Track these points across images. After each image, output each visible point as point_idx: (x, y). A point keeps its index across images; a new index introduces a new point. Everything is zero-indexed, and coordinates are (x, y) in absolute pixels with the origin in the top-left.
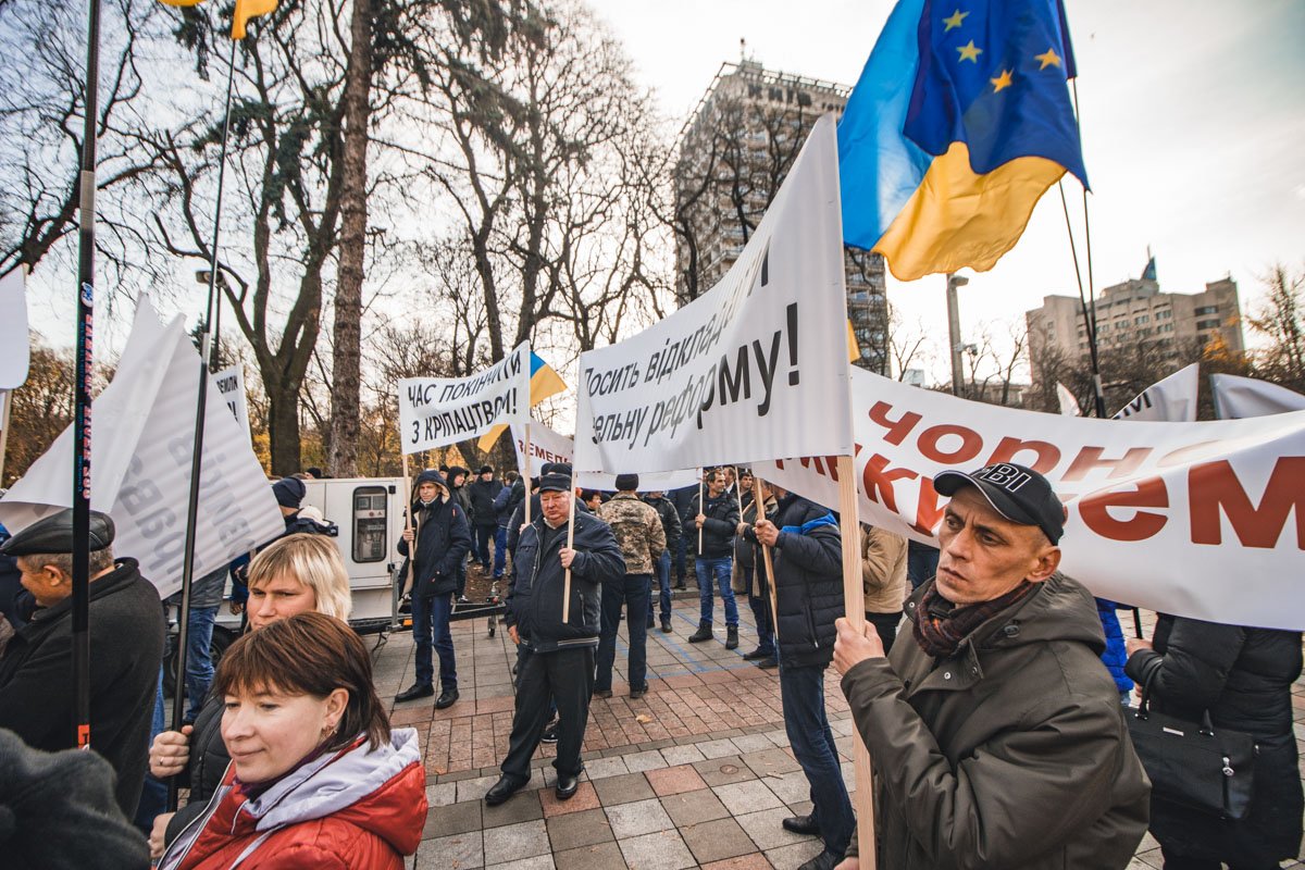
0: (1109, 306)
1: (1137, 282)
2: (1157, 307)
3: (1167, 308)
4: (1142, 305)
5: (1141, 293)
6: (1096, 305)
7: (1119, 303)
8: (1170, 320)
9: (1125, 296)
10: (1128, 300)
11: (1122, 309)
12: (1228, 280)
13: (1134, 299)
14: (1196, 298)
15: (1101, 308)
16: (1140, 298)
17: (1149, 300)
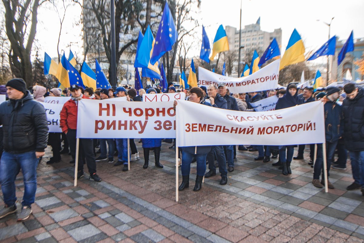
0: (245, 32)
1: (254, 25)
2: (260, 35)
3: (262, 36)
4: (255, 33)
5: (256, 29)
6: (242, 32)
7: (249, 31)
8: (262, 40)
9: (250, 29)
10: (251, 31)
11: (249, 34)
12: (280, 29)
13: (253, 30)
14: (271, 34)
15: (243, 32)
16: (255, 31)
17: (258, 32)
